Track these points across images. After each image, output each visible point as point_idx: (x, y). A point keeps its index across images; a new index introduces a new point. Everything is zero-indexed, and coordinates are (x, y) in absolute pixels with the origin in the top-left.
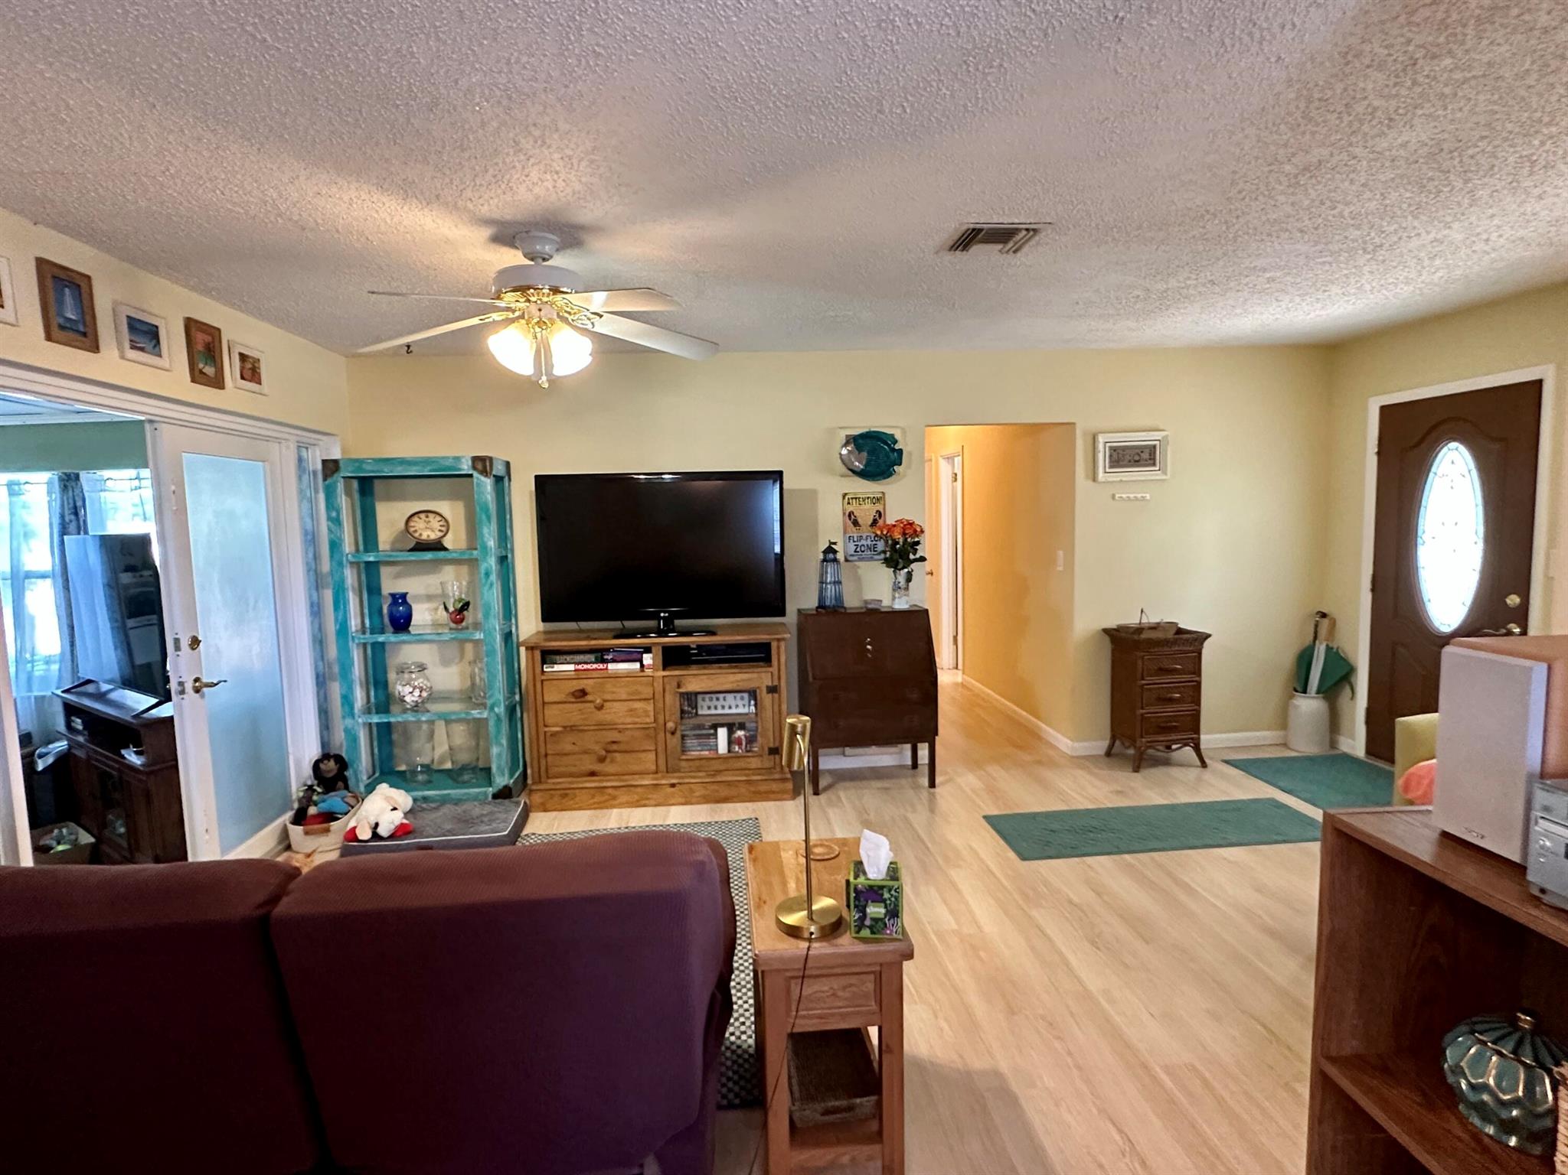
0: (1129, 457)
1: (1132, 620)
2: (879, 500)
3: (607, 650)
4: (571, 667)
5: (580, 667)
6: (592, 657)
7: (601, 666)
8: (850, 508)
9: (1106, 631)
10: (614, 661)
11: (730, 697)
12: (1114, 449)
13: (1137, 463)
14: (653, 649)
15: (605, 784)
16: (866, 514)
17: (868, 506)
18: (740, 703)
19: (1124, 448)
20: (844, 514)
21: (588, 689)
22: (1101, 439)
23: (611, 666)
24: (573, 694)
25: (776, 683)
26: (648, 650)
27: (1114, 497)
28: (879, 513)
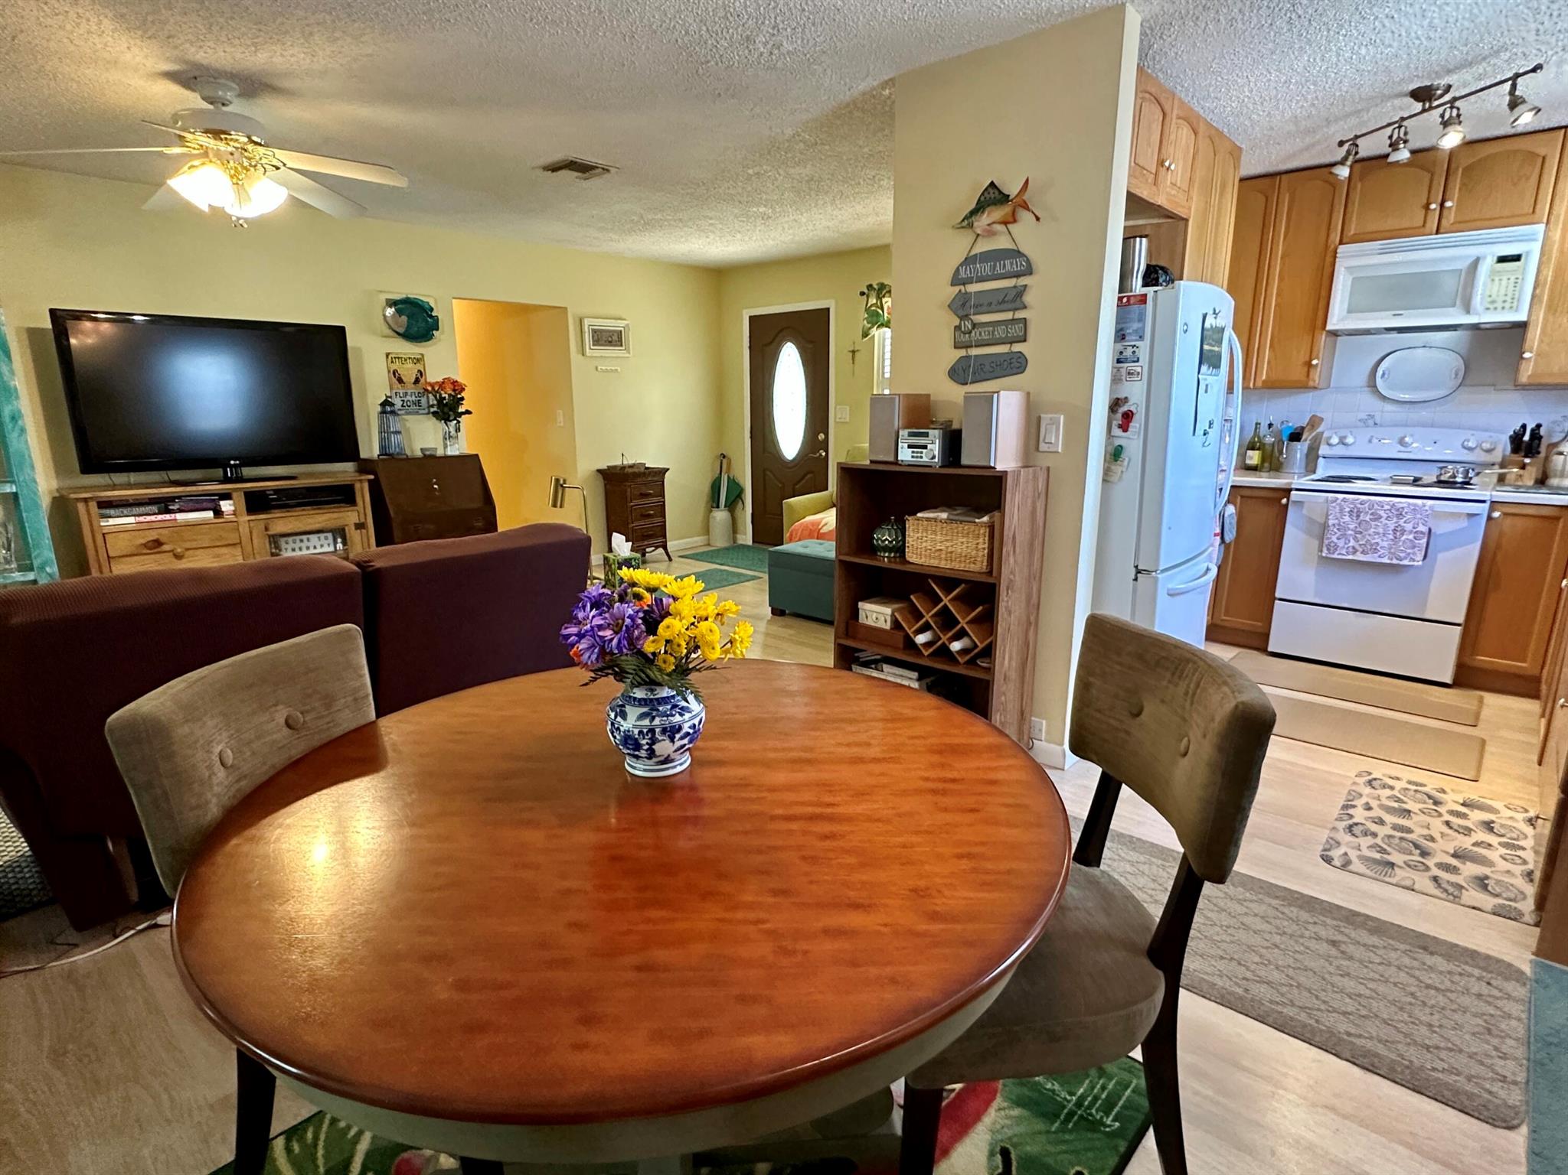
0: (610, 339)
1: (618, 462)
2: (418, 360)
3: (172, 499)
4: (132, 520)
5: (142, 519)
6: (155, 509)
7: (168, 517)
8: (393, 367)
9: (599, 471)
10: (180, 511)
11: (314, 538)
12: (595, 331)
13: (610, 343)
14: (235, 495)
16: (409, 372)
17: (409, 365)
18: (323, 541)
19: (601, 331)
20: (389, 371)
21: (163, 539)
22: (586, 322)
23: (180, 516)
24: (145, 545)
25: (363, 520)
26: (226, 496)
27: (597, 368)
28: (419, 371)
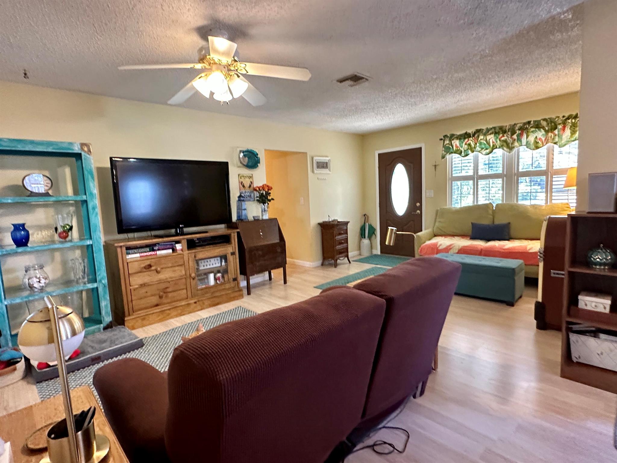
0: (323, 165)
1: (327, 219)
2: (251, 177)
3: (155, 245)
4: (138, 255)
5: (143, 254)
6: (148, 249)
7: (153, 253)
8: (241, 180)
9: (319, 224)
10: (159, 250)
11: (212, 260)
12: (317, 162)
13: (323, 167)
14: (183, 241)
15: (163, 309)
16: (247, 182)
17: (247, 179)
18: (216, 261)
19: (320, 162)
20: (239, 182)
21: (152, 264)
22: (315, 158)
23: (159, 253)
24: (145, 268)
25: (234, 251)
26: (178, 242)
27: (318, 179)
28: (251, 182)
